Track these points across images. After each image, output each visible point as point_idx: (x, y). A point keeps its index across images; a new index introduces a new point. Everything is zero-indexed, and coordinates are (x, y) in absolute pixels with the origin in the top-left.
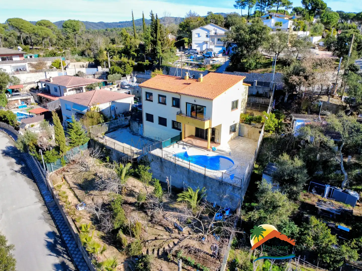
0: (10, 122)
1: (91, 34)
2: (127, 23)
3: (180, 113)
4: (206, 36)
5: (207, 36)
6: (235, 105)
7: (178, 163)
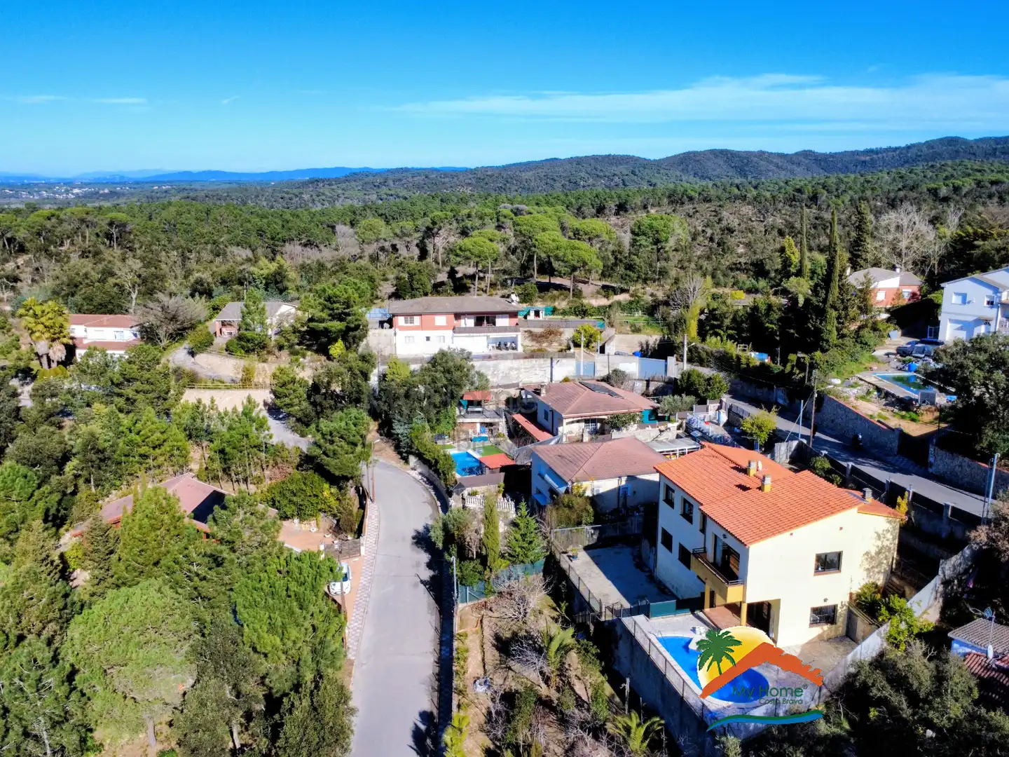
1: (749, 204)
2: (890, 154)
4: (988, 303)
5: (991, 303)
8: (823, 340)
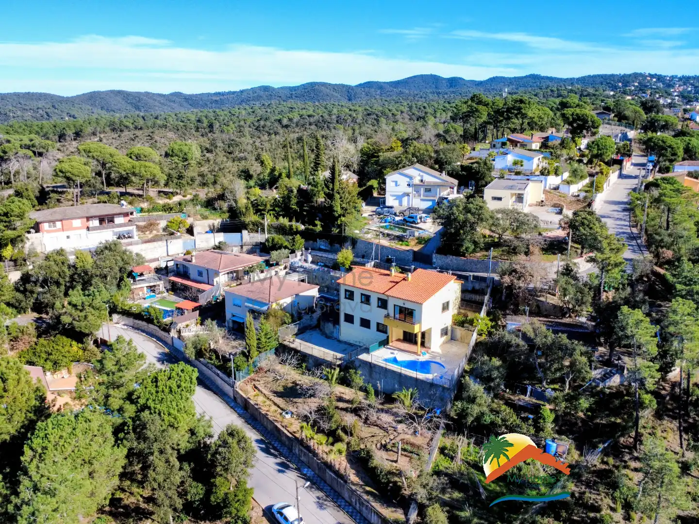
0: (155, 321)
3: (387, 316)
5: (409, 185)
6: (445, 307)
7: (388, 367)
8: (334, 211)
